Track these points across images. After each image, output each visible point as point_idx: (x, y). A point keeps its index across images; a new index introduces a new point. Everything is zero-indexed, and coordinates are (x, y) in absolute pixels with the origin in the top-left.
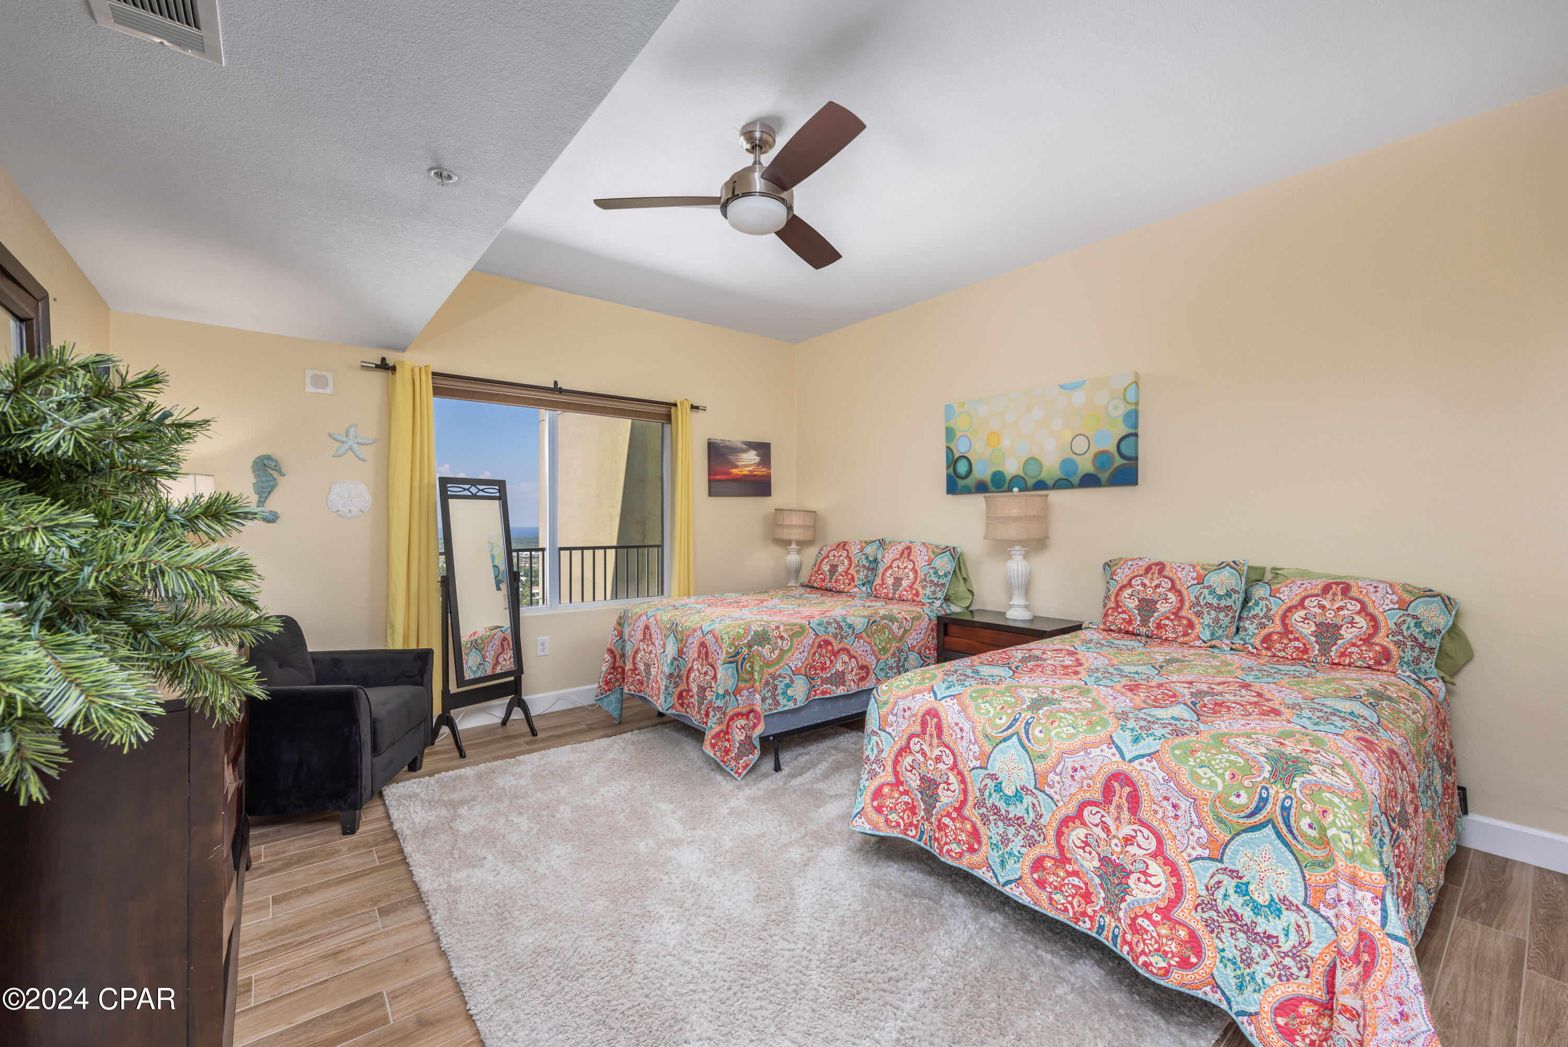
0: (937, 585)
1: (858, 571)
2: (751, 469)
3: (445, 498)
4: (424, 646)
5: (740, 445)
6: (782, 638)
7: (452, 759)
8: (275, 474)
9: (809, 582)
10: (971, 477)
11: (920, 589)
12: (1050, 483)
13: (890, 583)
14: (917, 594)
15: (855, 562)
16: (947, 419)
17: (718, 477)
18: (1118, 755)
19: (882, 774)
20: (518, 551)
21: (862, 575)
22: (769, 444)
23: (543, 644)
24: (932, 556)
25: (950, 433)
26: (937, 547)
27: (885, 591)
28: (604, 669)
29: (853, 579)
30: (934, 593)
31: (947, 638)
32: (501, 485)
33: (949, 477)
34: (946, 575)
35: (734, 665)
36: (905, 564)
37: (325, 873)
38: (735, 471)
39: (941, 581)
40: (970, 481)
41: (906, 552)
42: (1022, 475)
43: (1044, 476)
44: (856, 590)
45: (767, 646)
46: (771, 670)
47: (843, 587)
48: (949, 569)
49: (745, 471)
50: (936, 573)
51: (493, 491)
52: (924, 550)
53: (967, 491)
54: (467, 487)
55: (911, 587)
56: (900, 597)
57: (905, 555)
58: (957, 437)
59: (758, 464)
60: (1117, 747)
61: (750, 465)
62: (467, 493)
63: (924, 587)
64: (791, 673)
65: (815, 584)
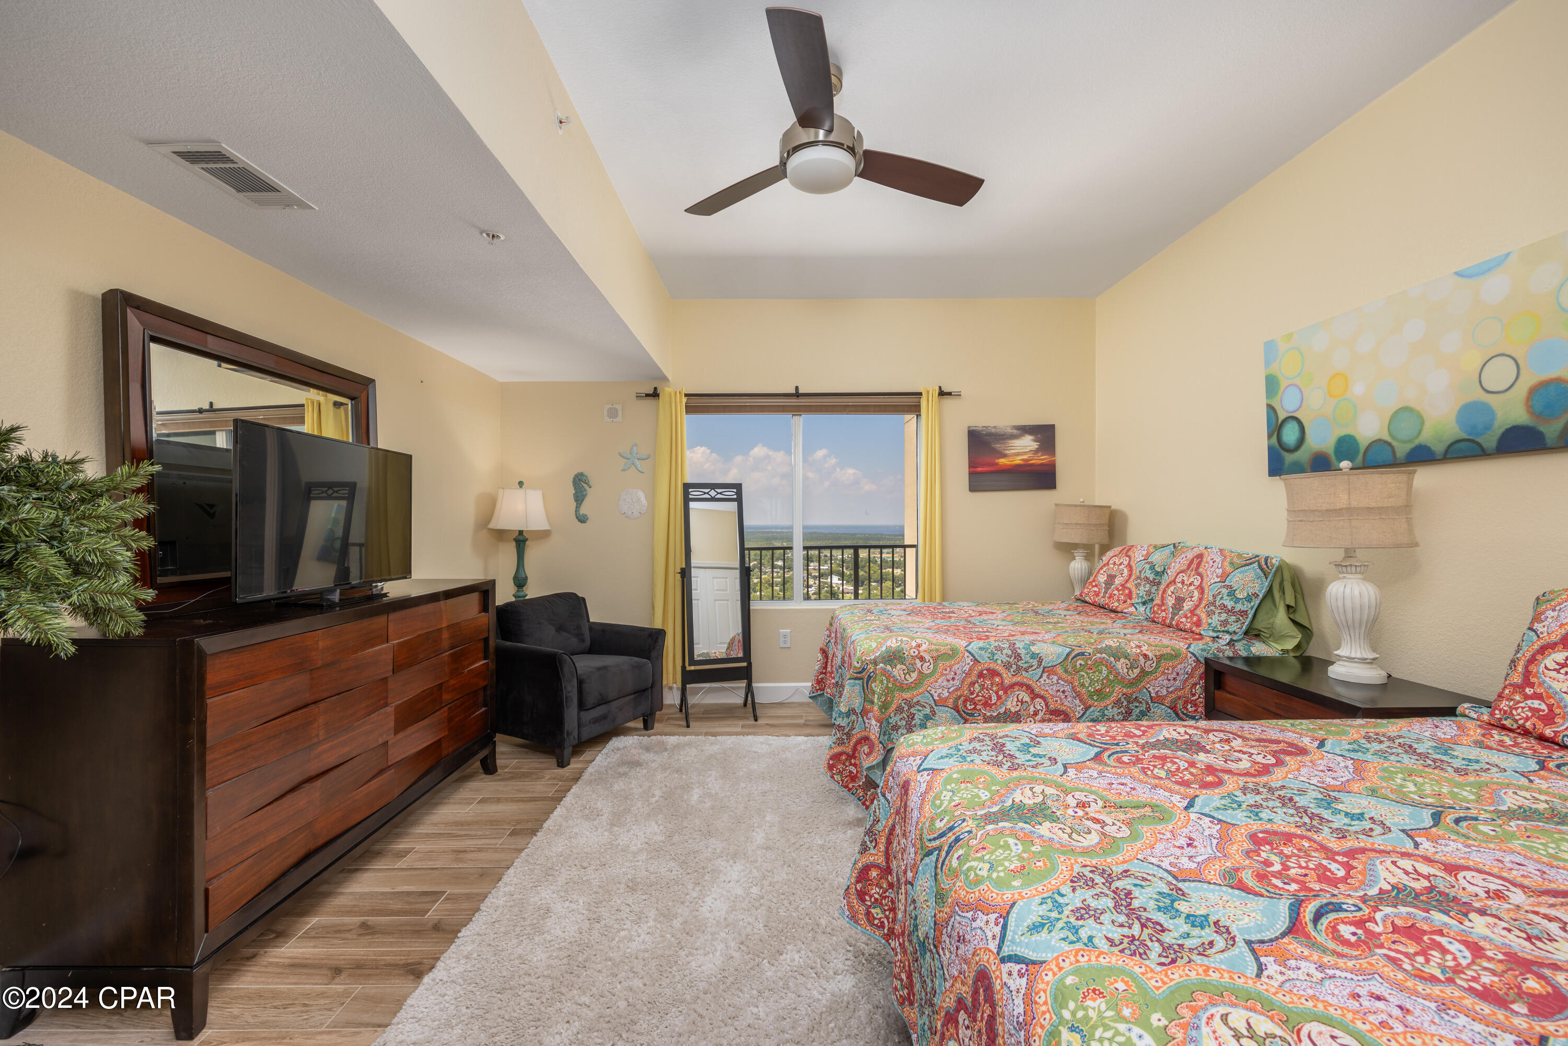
0: (1231, 612)
1: (1138, 585)
2: (1025, 457)
3: (687, 500)
4: (658, 625)
5: (1010, 431)
6: (922, 659)
7: (680, 726)
8: (585, 485)
9: (1081, 595)
10: (1303, 448)
11: (1203, 616)
12: (1439, 448)
13: (1170, 604)
14: (1198, 624)
15: (1136, 572)
16: (1268, 363)
17: (979, 469)
18: (997, 942)
19: (872, 851)
20: (750, 549)
21: (1142, 591)
22: (1053, 426)
23: (785, 636)
24: (1229, 569)
25: (1272, 384)
26: (1239, 555)
27: (1164, 614)
28: (817, 668)
29: (1130, 595)
30: (1225, 623)
31: (1218, 693)
32: (738, 487)
33: (1271, 449)
34: (1249, 599)
35: (860, 682)
36: (1192, 579)
37: (520, 791)
38: (1002, 461)
39: (1239, 607)
40: (1302, 455)
41: (1196, 562)
42: (1387, 438)
43: (1427, 437)
44: (1132, 609)
45: (899, 667)
46: (907, 695)
47: (1116, 604)
48: (1256, 590)
49: (1018, 460)
50: (1232, 594)
51: (731, 493)
52: (1219, 559)
53: (1298, 468)
54: (707, 491)
55: (1192, 612)
56: (1177, 625)
57: (1194, 566)
58: (1282, 387)
59: (1036, 451)
60: (1004, 927)
61: (1025, 453)
62: (706, 496)
63: (1210, 614)
64: (932, 703)
65: (1087, 599)
